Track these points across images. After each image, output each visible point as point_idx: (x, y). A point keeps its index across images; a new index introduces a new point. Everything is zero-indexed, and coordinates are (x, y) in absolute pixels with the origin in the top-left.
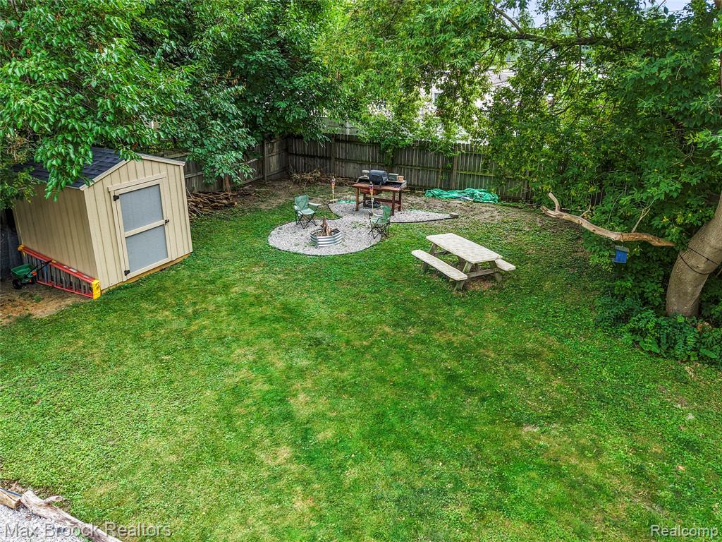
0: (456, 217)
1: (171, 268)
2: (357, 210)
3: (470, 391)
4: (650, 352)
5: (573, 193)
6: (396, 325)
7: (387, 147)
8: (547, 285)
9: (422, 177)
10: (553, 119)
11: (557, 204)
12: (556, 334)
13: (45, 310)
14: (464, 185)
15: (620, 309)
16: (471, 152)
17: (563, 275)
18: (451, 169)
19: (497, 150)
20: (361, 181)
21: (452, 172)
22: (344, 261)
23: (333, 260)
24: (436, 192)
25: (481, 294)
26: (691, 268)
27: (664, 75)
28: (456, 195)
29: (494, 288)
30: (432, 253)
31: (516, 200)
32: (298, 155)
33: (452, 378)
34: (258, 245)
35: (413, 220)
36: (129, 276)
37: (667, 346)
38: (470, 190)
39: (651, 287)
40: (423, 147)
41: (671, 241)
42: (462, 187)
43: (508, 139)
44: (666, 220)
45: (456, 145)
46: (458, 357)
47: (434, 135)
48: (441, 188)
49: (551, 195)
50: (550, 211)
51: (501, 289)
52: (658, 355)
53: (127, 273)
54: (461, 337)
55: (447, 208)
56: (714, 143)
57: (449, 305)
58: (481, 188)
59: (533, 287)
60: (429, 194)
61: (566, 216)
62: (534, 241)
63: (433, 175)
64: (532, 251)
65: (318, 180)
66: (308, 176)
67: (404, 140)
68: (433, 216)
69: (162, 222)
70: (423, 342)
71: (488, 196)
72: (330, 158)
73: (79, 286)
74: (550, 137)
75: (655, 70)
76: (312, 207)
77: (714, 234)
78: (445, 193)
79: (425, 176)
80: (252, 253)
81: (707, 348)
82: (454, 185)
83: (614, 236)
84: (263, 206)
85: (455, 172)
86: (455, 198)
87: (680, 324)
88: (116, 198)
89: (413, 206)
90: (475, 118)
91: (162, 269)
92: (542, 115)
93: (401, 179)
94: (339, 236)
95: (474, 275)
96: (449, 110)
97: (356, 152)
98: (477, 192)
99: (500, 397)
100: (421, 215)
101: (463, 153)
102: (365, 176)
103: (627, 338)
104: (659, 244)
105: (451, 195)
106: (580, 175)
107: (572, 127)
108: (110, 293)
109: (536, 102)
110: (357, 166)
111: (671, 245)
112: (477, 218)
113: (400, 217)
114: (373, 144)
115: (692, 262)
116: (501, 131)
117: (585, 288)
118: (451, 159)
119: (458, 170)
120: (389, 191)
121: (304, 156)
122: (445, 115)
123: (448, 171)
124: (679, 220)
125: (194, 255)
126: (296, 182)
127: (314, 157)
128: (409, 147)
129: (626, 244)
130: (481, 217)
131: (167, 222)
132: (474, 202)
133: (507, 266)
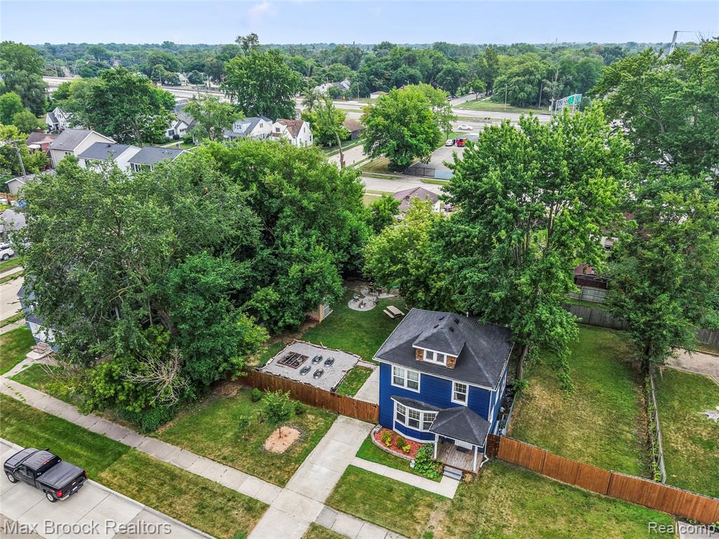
22: (369, 313)
23: (366, 312)
34: (347, 308)
53: (324, 317)
73: (317, 321)
108: (323, 322)
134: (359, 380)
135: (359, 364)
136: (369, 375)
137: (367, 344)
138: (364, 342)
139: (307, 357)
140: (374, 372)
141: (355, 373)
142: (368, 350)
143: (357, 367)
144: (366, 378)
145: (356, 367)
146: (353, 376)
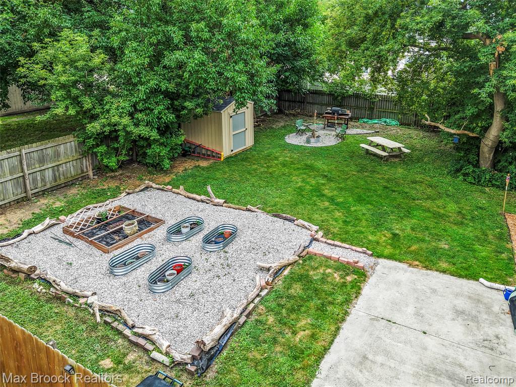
0: (378, 132)
1: (246, 151)
2: (324, 128)
3: (394, 191)
4: (471, 183)
5: (436, 115)
6: (358, 172)
7: (338, 96)
8: (426, 160)
9: (357, 112)
10: (428, 83)
11: (429, 119)
12: (429, 176)
13: (204, 164)
14: (381, 117)
15: (458, 166)
16: (385, 99)
17: (433, 156)
18: (373, 108)
19: (401, 97)
20: (326, 113)
21: (374, 109)
22: (327, 149)
23: (321, 148)
24: (365, 120)
25: (394, 163)
26: (486, 145)
27: (466, 70)
28: (376, 122)
29: (400, 161)
30: (370, 145)
31: (409, 125)
32: (286, 101)
33: (386, 187)
34: (282, 143)
35: (355, 133)
36: (233, 152)
37: (478, 181)
38: (384, 119)
39: (472, 157)
40: (357, 96)
41: (477, 134)
42: (379, 118)
43: (407, 92)
44: (474, 125)
45: (376, 95)
46: (388, 182)
47: (363, 90)
48: (367, 118)
49: (426, 115)
50: (426, 122)
51: (404, 161)
52: (474, 184)
53: (232, 151)
54: (387, 176)
55: (372, 127)
56: (480, 93)
57: (380, 166)
58: (390, 118)
59: (419, 160)
60: (361, 121)
61: (433, 124)
62: (419, 142)
63: (363, 111)
64: (418, 146)
65: (299, 114)
66: (293, 112)
67: (348, 93)
68: (365, 131)
69: (245, 129)
70: (371, 177)
71: (394, 123)
72: (304, 102)
73: (215, 156)
74: (426, 91)
75: (463, 67)
76: (305, 126)
77: (493, 130)
78: (370, 121)
79: (358, 112)
80: (280, 146)
81: (496, 181)
82: (374, 117)
83: (453, 131)
84: (274, 126)
85: (375, 110)
86: (376, 123)
87: (484, 170)
88: (231, 117)
89: (353, 127)
90: (389, 82)
91: (243, 151)
92: (422, 81)
93: (348, 112)
94: (320, 138)
95: (391, 154)
96: (376, 78)
97: (319, 99)
98: (388, 120)
99: (406, 193)
100: (359, 131)
101: (380, 100)
102: (329, 111)
103: (461, 177)
104: (473, 136)
105: (373, 122)
106: (439, 108)
107: (436, 87)
108: (228, 158)
109: (419, 75)
110: (319, 107)
111: (478, 136)
112: (389, 133)
113: (348, 132)
114: (330, 94)
115: (486, 143)
116: (403, 89)
117: (443, 161)
118: (373, 103)
119: (377, 108)
120: (343, 118)
121: (289, 101)
122: (374, 81)
123: (371, 109)
124: (479, 125)
125: (254, 145)
126: (287, 115)
127: (295, 102)
128: (350, 96)
129: (458, 135)
130: (392, 132)
131: (246, 129)
132: (387, 125)
133: (406, 151)
134: (321, 309)
135: (316, 248)
136: (357, 289)
137: (332, 200)
138: (323, 195)
139: (159, 222)
140: (372, 280)
141: (304, 279)
142: (337, 214)
143: (311, 257)
144: (348, 301)
145: (305, 257)
146: (297, 289)
